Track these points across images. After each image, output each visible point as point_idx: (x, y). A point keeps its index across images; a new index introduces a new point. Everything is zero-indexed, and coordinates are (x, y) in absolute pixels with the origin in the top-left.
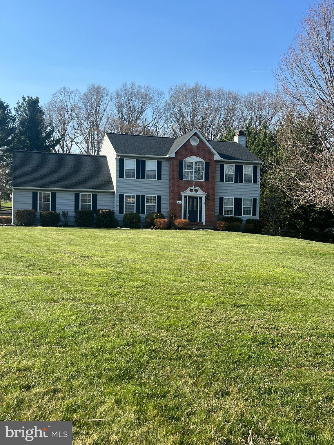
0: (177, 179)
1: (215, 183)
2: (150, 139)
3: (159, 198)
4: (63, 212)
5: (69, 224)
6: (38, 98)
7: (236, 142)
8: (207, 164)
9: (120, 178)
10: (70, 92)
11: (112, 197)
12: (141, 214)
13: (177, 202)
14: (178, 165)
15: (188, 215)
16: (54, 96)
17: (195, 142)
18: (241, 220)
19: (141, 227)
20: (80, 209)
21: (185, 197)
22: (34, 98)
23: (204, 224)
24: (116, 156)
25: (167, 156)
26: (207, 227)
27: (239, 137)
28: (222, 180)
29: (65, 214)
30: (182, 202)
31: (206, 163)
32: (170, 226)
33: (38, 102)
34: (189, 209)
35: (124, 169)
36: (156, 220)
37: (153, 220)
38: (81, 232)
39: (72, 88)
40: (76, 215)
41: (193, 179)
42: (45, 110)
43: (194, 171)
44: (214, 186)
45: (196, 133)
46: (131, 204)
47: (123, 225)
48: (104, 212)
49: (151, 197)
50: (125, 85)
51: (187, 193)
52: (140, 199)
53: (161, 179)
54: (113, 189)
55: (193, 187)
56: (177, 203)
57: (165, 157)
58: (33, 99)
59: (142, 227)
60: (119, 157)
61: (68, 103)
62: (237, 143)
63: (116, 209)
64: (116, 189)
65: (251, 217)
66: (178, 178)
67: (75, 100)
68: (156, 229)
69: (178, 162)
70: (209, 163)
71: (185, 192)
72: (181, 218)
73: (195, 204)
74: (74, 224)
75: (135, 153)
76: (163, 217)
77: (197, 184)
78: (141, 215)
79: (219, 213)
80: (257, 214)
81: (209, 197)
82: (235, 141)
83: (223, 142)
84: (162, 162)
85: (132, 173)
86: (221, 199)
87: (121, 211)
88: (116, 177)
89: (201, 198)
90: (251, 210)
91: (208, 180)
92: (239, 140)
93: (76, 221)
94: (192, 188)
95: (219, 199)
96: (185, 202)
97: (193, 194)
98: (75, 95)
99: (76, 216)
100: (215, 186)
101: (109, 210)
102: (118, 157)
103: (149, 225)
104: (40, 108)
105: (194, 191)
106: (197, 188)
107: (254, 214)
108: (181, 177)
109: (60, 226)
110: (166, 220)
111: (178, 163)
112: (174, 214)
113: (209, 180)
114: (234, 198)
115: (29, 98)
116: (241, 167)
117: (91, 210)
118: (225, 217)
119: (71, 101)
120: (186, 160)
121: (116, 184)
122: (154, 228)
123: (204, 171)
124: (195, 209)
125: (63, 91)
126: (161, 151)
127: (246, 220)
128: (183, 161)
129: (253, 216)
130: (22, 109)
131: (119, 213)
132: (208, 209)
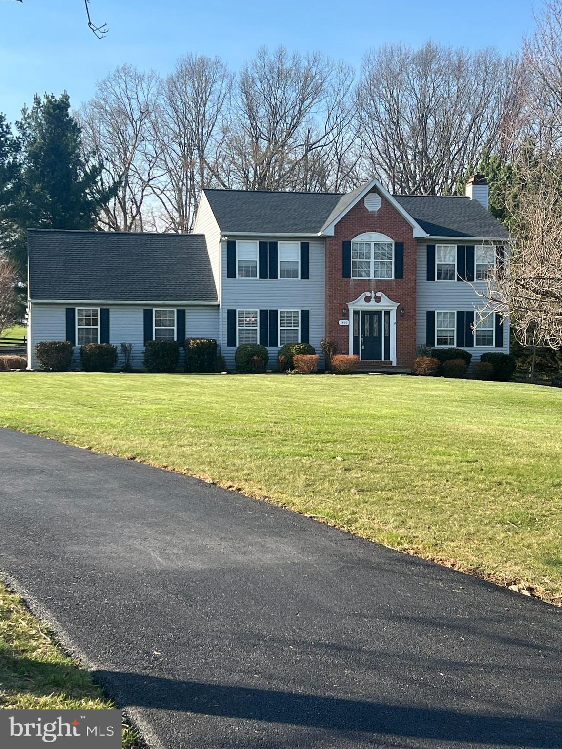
0: (338, 278)
1: (415, 284)
2: (291, 198)
3: (305, 314)
4: (123, 345)
5: (134, 368)
6: (66, 97)
7: (469, 198)
8: (399, 247)
9: (228, 277)
10: (140, 78)
11: (214, 314)
12: (270, 346)
13: (341, 323)
14: (341, 249)
15: (363, 347)
16: (103, 86)
17: (374, 205)
18: (467, 357)
19: (268, 371)
20: (154, 339)
21: (356, 312)
22: (58, 97)
23: (394, 364)
24: (220, 236)
25: (319, 234)
26: (398, 370)
27: (475, 186)
28: (430, 277)
29: (126, 349)
30: (350, 323)
31: (396, 244)
32: (324, 368)
33: (68, 106)
34: (364, 336)
35: (237, 260)
36: (295, 358)
37: (292, 356)
40: (146, 350)
41: (372, 277)
42: (80, 123)
43: (372, 260)
44: (414, 290)
45: (375, 186)
46: (250, 327)
47: (234, 368)
48: (197, 343)
49: (289, 314)
50: (262, 54)
51: (360, 304)
52: (269, 318)
53: (308, 279)
54: (216, 300)
55: (371, 293)
56: (340, 324)
57: (316, 234)
58: (56, 101)
59: (270, 371)
60: (227, 238)
61: (133, 101)
62: (471, 199)
63: (222, 338)
64: (222, 299)
65: (492, 348)
66: (341, 276)
67: (148, 94)
68: (296, 373)
69: (341, 243)
70: (402, 244)
71: (355, 303)
72: (348, 354)
73: (375, 326)
75: (256, 230)
77: (382, 286)
78: (268, 348)
79: (425, 343)
80: (504, 343)
81: (403, 310)
82: (467, 195)
83: (440, 199)
84: (310, 245)
85: (252, 267)
86: (431, 315)
87: (231, 341)
88: (222, 277)
89: (388, 313)
90: (492, 336)
91: (402, 278)
92: (474, 193)
93: (146, 362)
94: (368, 294)
95: (426, 315)
96: (356, 321)
97: (373, 306)
98: (149, 86)
99: (146, 353)
100: (416, 289)
101: (207, 340)
102: (223, 239)
103: (285, 367)
104: (72, 119)
105: (373, 299)
106: (379, 294)
107: (499, 343)
108: (346, 274)
109: (119, 371)
110: (317, 355)
111: (341, 247)
112: (334, 346)
113: (404, 277)
114: (458, 312)
115: (48, 98)
116: (471, 250)
117: (175, 340)
118: (439, 350)
119: (142, 99)
120: (357, 239)
121: (222, 290)
122: (293, 372)
123: (393, 261)
124: (375, 334)
125: (122, 74)
126: (310, 221)
127: (481, 356)
128: (350, 242)
129: (496, 346)
130: (33, 124)
131: (228, 346)
132: (401, 335)
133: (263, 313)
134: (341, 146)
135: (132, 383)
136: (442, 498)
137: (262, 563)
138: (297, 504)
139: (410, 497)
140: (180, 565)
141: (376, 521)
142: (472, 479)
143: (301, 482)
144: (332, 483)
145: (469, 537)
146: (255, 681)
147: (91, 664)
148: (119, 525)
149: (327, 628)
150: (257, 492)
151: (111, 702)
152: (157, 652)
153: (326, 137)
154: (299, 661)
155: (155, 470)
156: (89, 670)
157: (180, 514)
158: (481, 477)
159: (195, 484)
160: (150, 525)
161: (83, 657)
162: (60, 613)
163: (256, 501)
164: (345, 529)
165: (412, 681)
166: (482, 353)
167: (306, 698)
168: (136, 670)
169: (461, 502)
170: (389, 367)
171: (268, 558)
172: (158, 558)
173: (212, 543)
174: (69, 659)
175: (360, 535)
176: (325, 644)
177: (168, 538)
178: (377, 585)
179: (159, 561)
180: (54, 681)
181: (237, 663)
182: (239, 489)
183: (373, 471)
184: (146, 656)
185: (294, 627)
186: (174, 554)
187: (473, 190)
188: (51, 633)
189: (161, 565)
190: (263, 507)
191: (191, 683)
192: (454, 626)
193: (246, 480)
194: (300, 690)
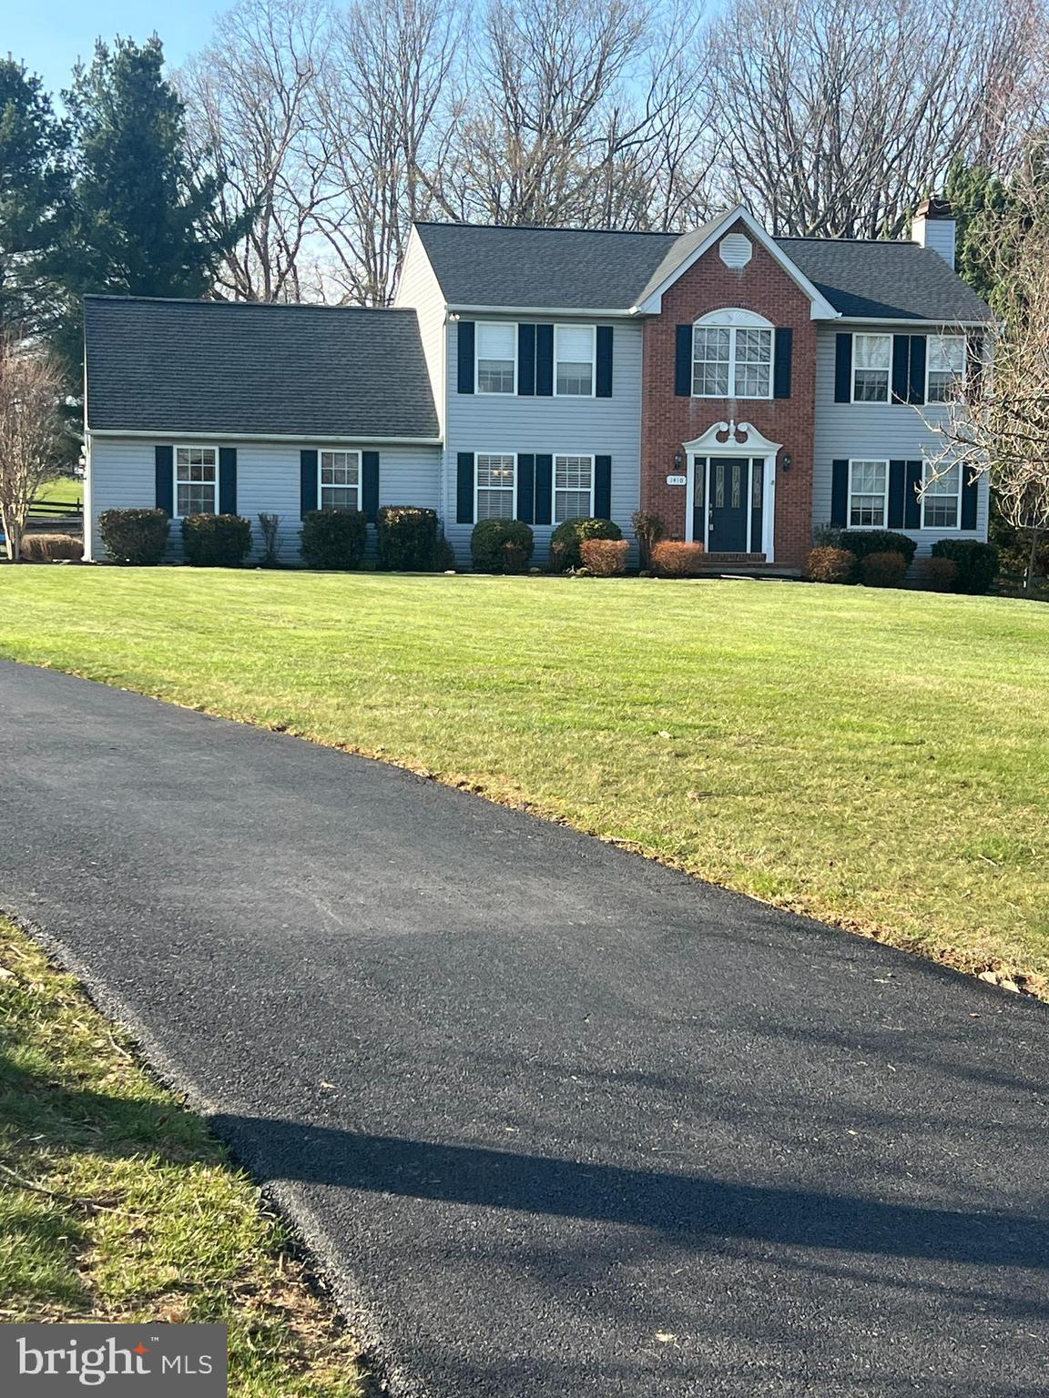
0: (667, 395)
1: (813, 408)
3: (604, 464)
4: (262, 518)
5: (282, 561)
6: (157, 44)
7: (917, 244)
8: (784, 337)
9: (459, 392)
10: (296, 8)
11: (433, 462)
12: (536, 523)
13: (671, 480)
14: (674, 341)
15: (712, 526)
16: (226, 24)
17: (737, 256)
18: (908, 547)
19: (532, 569)
20: (320, 508)
21: (700, 461)
22: (142, 44)
23: (770, 559)
24: (445, 312)
25: (633, 310)
26: (776, 572)
27: (931, 221)
28: (842, 396)
29: (268, 525)
30: (688, 480)
31: (778, 331)
32: (639, 565)
33: (159, 61)
34: (714, 506)
35: (477, 358)
36: (585, 545)
37: (577, 543)
40: (305, 527)
41: (731, 394)
43: (732, 362)
44: (811, 419)
45: (740, 220)
46: (500, 487)
47: (470, 563)
48: (401, 517)
49: (574, 463)
51: (707, 446)
52: (535, 471)
53: (610, 396)
54: (437, 435)
55: (729, 424)
56: (669, 483)
57: (626, 312)
58: (137, 51)
59: (537, 569)
60: (458, 317)
61: (283, 54)
62: (923, 246)
63: (447, 507)
64: (448, 433)
65: (955, 532)
66: (673, 393)
68: (586, 575)
69: (674, 329)
70: (789, 331)
71: (701, 442)
72: (682, 539)
73: (736, 486)
74: (298, 560)
75: (513, 302)
77: (749, 411)
78: (533, 527)
79: (828, 520)
80: (978, 521)
81: (789, 457)
82: (914, 239)
83: (862, 245)
84: (615, 332)
85: (505, 373)
86: (840, 468)
87: (464, 514)
88: (448, 390)
89: (759, 463)
90: (956, 509)
91: (788, 397)
92: (927, 235)
93: (305, 550)
94: (724, 427)
95: (831, 468)
96: (699, 479)
97: (731, 449)
98: (313, 23)
99: (304, 533)
100: (813, 418)
101: (419, 510)
102: (452, 318)
103: (564, 562)
104: (165, 87)
105: (732, 436)
106: (743, 427)
107: (969, 522)
108: (683, 388)
109: (253, 567)
110: (625, 542)
111: (674, 336)
112: (657, 525)
113: (792, 395)
114: (891, 462)
115: (121, 45)
116: (920, 344)
117: (360, 509)
118: (853, 534)
120: (704, 322)
121: (448, 416)
122: (579, 572)
123: (772, 363)
124: (735, 503)
126: (615, 287)
127: (933, 546)
128: (691, 326)
129: (963, 528)
130: (95, 95)
131: (458, 522)
132: (785, 506)
133: (524, 460)
134: (676, 141)
135: (279, 589)
136: (856, 809)
137: (520, 925)
138: (586, 817)
139: (798, 807)
140: (369, 924)
141: (732, 851)
142: (913, 775)
143: (593, 779)
144: (651, 780)
145: (906, 882)
146: (510, 1138)
147: (207, 1102)
148: (257, 850)
149: (641, 1045)
150: (512, 794)
151: (244, 1172)
152: (326, 1081)
153: (649, 123)
154: (588, 1103)
155: (323, 751)
156: (203, 1113)
157: (368, 833)
158: (931, 772)
159: (396, 778)
160: (313, 852)
161: (192, 1089)
162: (150, 1008)
163: (509, 811)
164: (675, 866)
165: (798, 1143)
166: (935, 541)
167: (601, 1171)
168: (288, 1115)
169: (892, 817)
170: (760, 566)
171: (533, 917)
172: (329, 912)
173: (428, 886)
174: (165, 1093)
175: (702, 876)
176: (637, 1073)
177: (348, 876)
178: (734, 967)
179: (331, 919)
180: (138, 1132)
181: (475, 1105)
182: (479, 789)
183: (730, 758)
184: (308, 1090)
185: (579, 1043)
186: (359, 905)
187: (927, 230)
188: (132, 1046)
189: (334, 925)
190: (524, 822)
191: (390, 1139)
192: (873, 1045)
193: (492, 773)
194: (590, 1154)
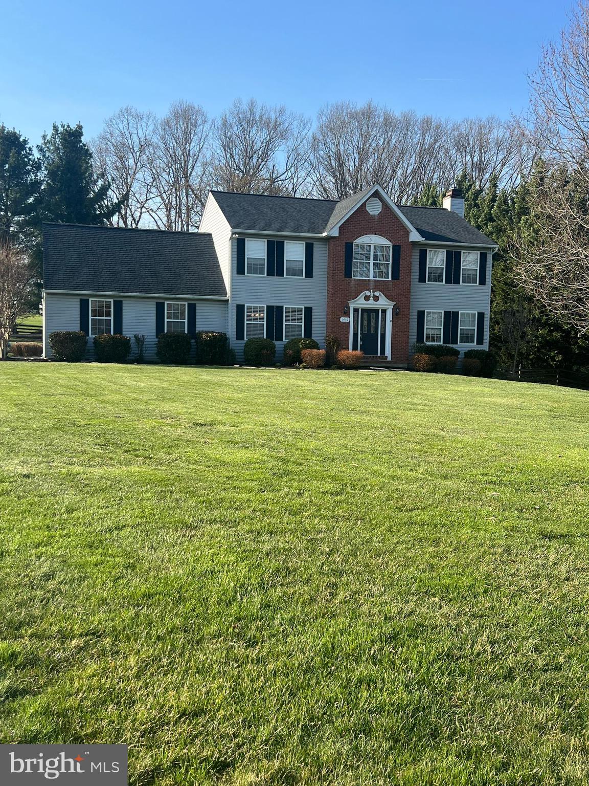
0: (341, 277)
1: (410, 285)
2: (291, 202)
3: (309, 311)
4: (136, 336)
5: (147, 359)
6: (80, 127)
7: (447, 209)
8: (397, 250)
9: (237, 274)
10: (139, 117)
11: (223, 309)
12: (276, 340)
13: (342, 319)
14: (344, 250)
15: (361, 343)
16: (110, 123)
17: (375, 209)
18: (456, 353)
19: (277, 364)
20: (166, 331)
21: (356, 310)
22: (73, 127)
23: (389, 359)
24: (230, 233)
25: (324, 234)
26: (392, 365)
27: (453, 199)
28: (422, 279)
29: (139, 340)
30: (351, 320)
31: (394, 247)
32: (330, 363)
33: (81, 134)
34: (362, 332)
35: (246, 257)
36: (303, 352)
37: (299, 351)
38: (172, 374)
39: (142, 109)
40: (158, 341)
41: (371, 278)
42: (92, 150)
43: (372, 262)
44: (409, 290)
45: (377, 192)
46: (258, 322)
47: (246, 361)
48: (210, 337)
49: (294, 310)
50: (237, 104)
51: (360, 303)
52: (275, 314)
53: (312, 277)
54: (226, 295)
55: (370, 292)
56: (341, 321)
57: (320, 235)
58: (71, 129)
59: (279, 364)
60: (237, 236)
61: (135, 137)
62: (449, 210)
63: (231, 332)
64: (231, 294)
65: (473, 346)
66: (343, 276)
67: (146, 131)
68: (305, 368)
69: (344, 244)
70: (399, 247)
71: (355, 301)
72: (348, 349)
73: (373, 323)
74: (155, 358)
75: (265, 228)
76: (315, 346)
77: (378, 286)
78: (275, 342)
79: (416, 340)
80: (484, 341)
81: (399, 309)
82: (444, 206)
84: (314, 246)
85: (260, 265)
86: (421, 314)
87: (240, 335)
88: (232, 273)
89: (384, 311)
90: (474, 335)
91: (398, 279)
92: (451, 205)
93: (159, 353)
94: (368, 293)
95: (417, 314)
96: (356, 320)
97: (371, 304)
98: (147, 123)
99: (158, 345)
101: (218, 333)
102: (234, 236)
103: (292, 360)
104: (85, 145)
105: (371, 298)
106: (377, 294)
107: (480, 342)
108: (348, 273)
109: (132, 362)
110: (322, 350)
111: (344, 247)
112: (336, 342)
113: (400, 278)
114: (445, 312)
115: (64, 127)
116: (458, 255)
117: (186, 332)
118: (428, 347)
119: (141, 134)
120: (359, 241)
121: (232, 285)
122: (301, 366)
123: (391, 262)
124: (373, 329)
125: (125, 114)
126: (313, 223)
127: (465, 353)
128: (352, 243)
129: (477, 344)
130: (52, 148)
131: (237, 339)
132: (396, 333)
133: (270, 309)
166: (466, 350)
170: (385, 362)
187: (451, 203)
